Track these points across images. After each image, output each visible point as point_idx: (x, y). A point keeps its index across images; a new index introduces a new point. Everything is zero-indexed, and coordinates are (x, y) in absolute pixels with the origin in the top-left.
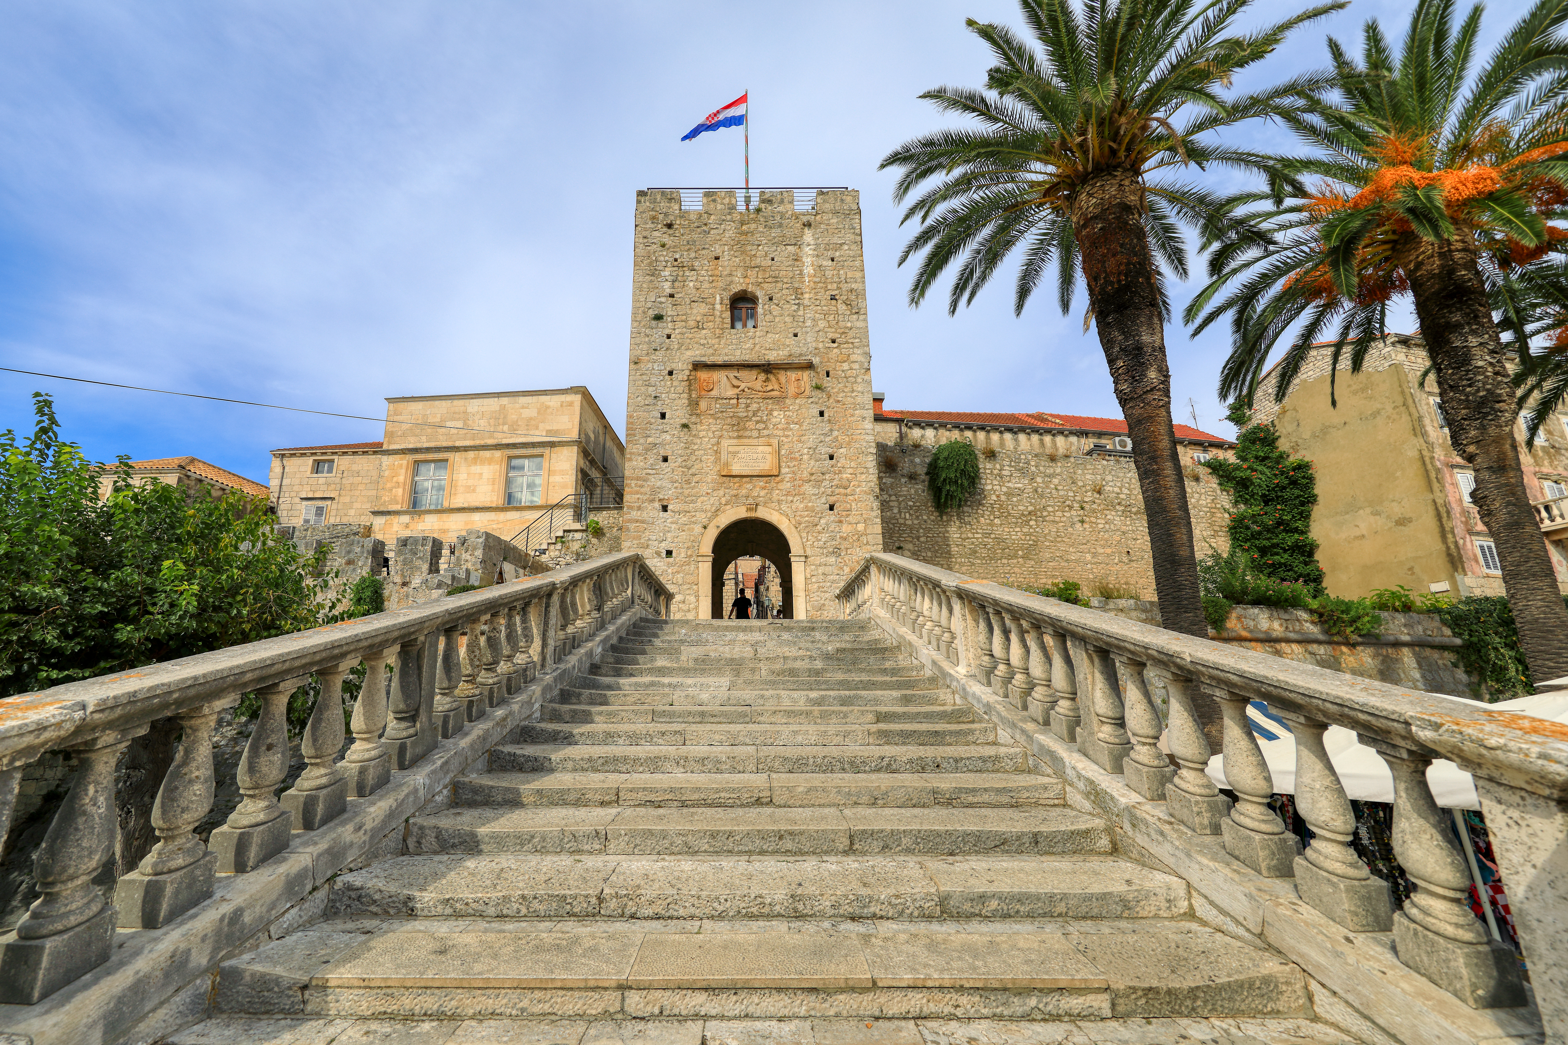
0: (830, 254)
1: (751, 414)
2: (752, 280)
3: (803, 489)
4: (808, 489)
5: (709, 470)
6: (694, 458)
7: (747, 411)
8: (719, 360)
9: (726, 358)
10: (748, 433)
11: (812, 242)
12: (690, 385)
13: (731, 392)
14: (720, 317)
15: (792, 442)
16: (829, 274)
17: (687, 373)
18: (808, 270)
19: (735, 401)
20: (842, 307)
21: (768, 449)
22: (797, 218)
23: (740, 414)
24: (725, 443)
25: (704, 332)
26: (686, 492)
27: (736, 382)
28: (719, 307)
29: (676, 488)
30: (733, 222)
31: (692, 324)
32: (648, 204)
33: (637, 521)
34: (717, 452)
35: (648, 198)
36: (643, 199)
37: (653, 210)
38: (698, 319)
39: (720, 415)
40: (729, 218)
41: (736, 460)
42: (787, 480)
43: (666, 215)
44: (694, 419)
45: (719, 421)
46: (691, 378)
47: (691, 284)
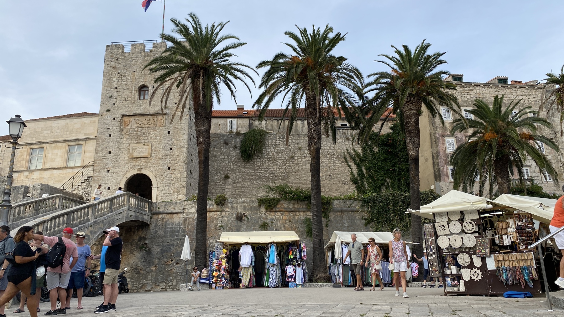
1: (142, 134)
2: (147, 80)
3: (159, 162)
4: (161, 162)
5: (125, 155)
6: (120, 152)
7: (141, 133)
8: (132, 113)
9: (135, 112)
10: (140, 141)
12: (121, 123)
13: (135, 126)
14: (134, 96)
15: (157, 144)
17: (120, 118)
19: (137, 129)
21: (147, 147)
23: (138, 134)
24: (132, 145)
25: (127, 102)
26: (116, 165)
27: (138, 121)
28: (133, 92)
29: (113, 163)
30: (142, 56)
31: (123, 99)
32: (110, 50)
33: (98, 176)
34: (129, 149)
35: (110, 48)
36: (108, 48)
37: (112, 53)
38: (126, 97)
39: (131, 134)
40: (140, 54)
41: (135, 152)
42: (154, 158)
43: (116, 55)
44: (121, 136)
45: (130, 137)
46: (121, 120)
47: (124, 83)
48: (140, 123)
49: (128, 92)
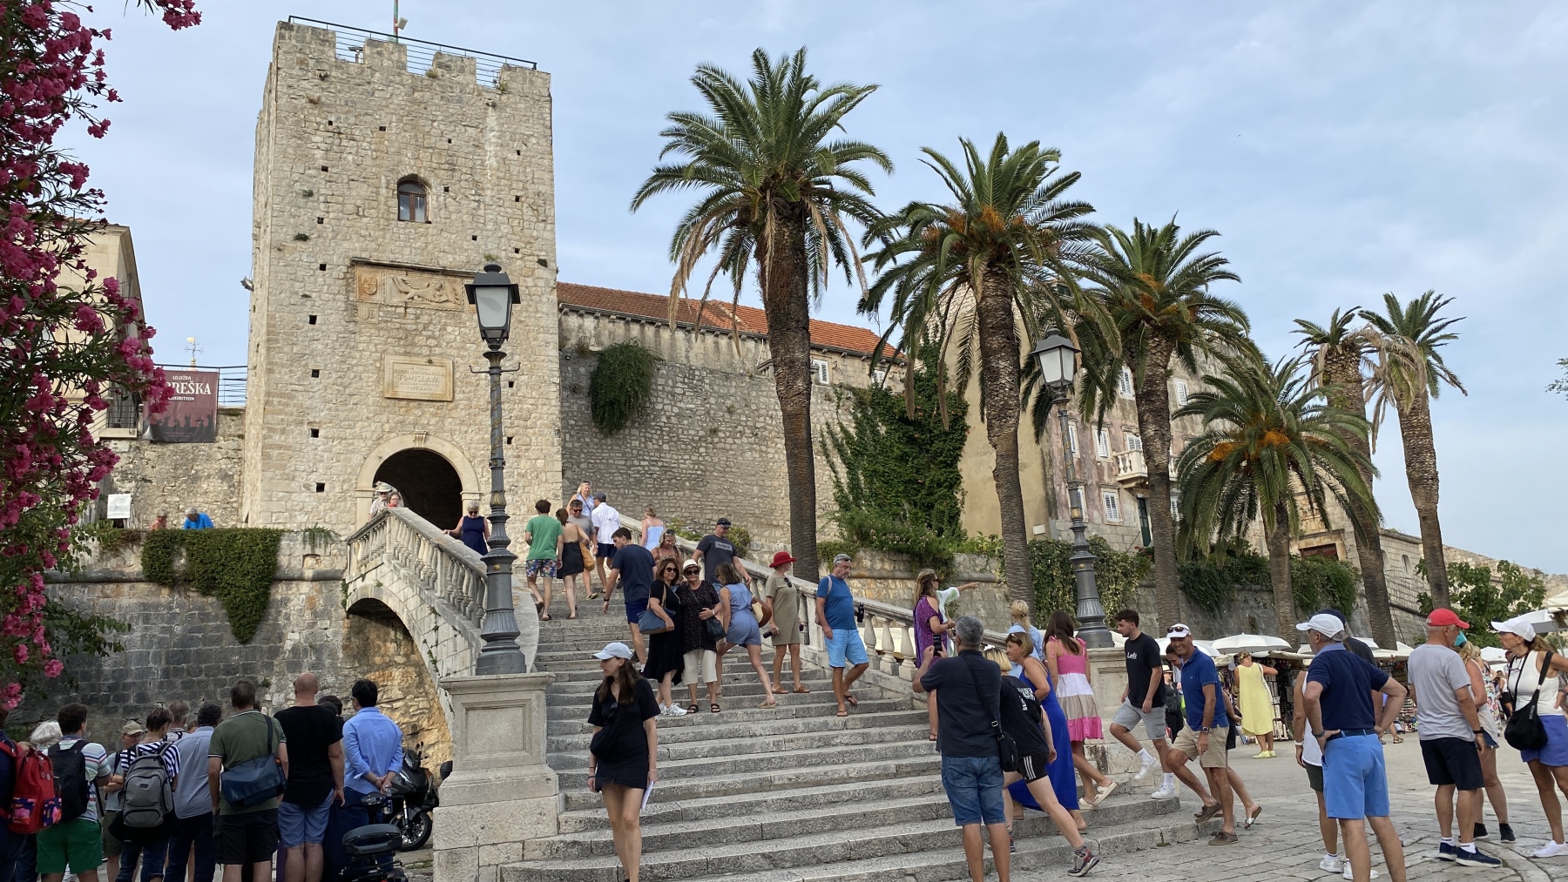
0: (517, 146)
1: (420, 327)
2: (425, 164)
3: (480, 418)
4: (485, 418)
5: (369, 388)
6: (351, 375)
7: (417, 324)
8: (382, 258)
9: (392, 257)
10: (416, 350)
11: (496, 128)
12: (348, 285)
13: (397, 300)
14: (385, 203)
15: (468, 364)
16: (515, 170)
17: (344, 269)
18: (492, 162)
20: (528, 213)
21: (441, 370)
22: (479, 95)
23: (409, 326)
24: (389, 359)
25: (365, 220)
26: (342, 415)
27: (404, 288)
28: (383, 191)
29: (330, 409)
30: (404, 85)
31: (350, 208)
32: (294, 42)
33: (280, 447)
34: (380, 370)
35: (293, 33)
36: (287, 34)
37: (300, 51)
38: (359, 203)
39: (383, 325)
40: (398, 79)
41: (403, 380)
42: (461, 407)
43: (318, 61)
44: (351, 327)
45: (382, 333)
46: (348, 276)
47: (350, 158)
48: (412, 292)
49: (364, 190)
